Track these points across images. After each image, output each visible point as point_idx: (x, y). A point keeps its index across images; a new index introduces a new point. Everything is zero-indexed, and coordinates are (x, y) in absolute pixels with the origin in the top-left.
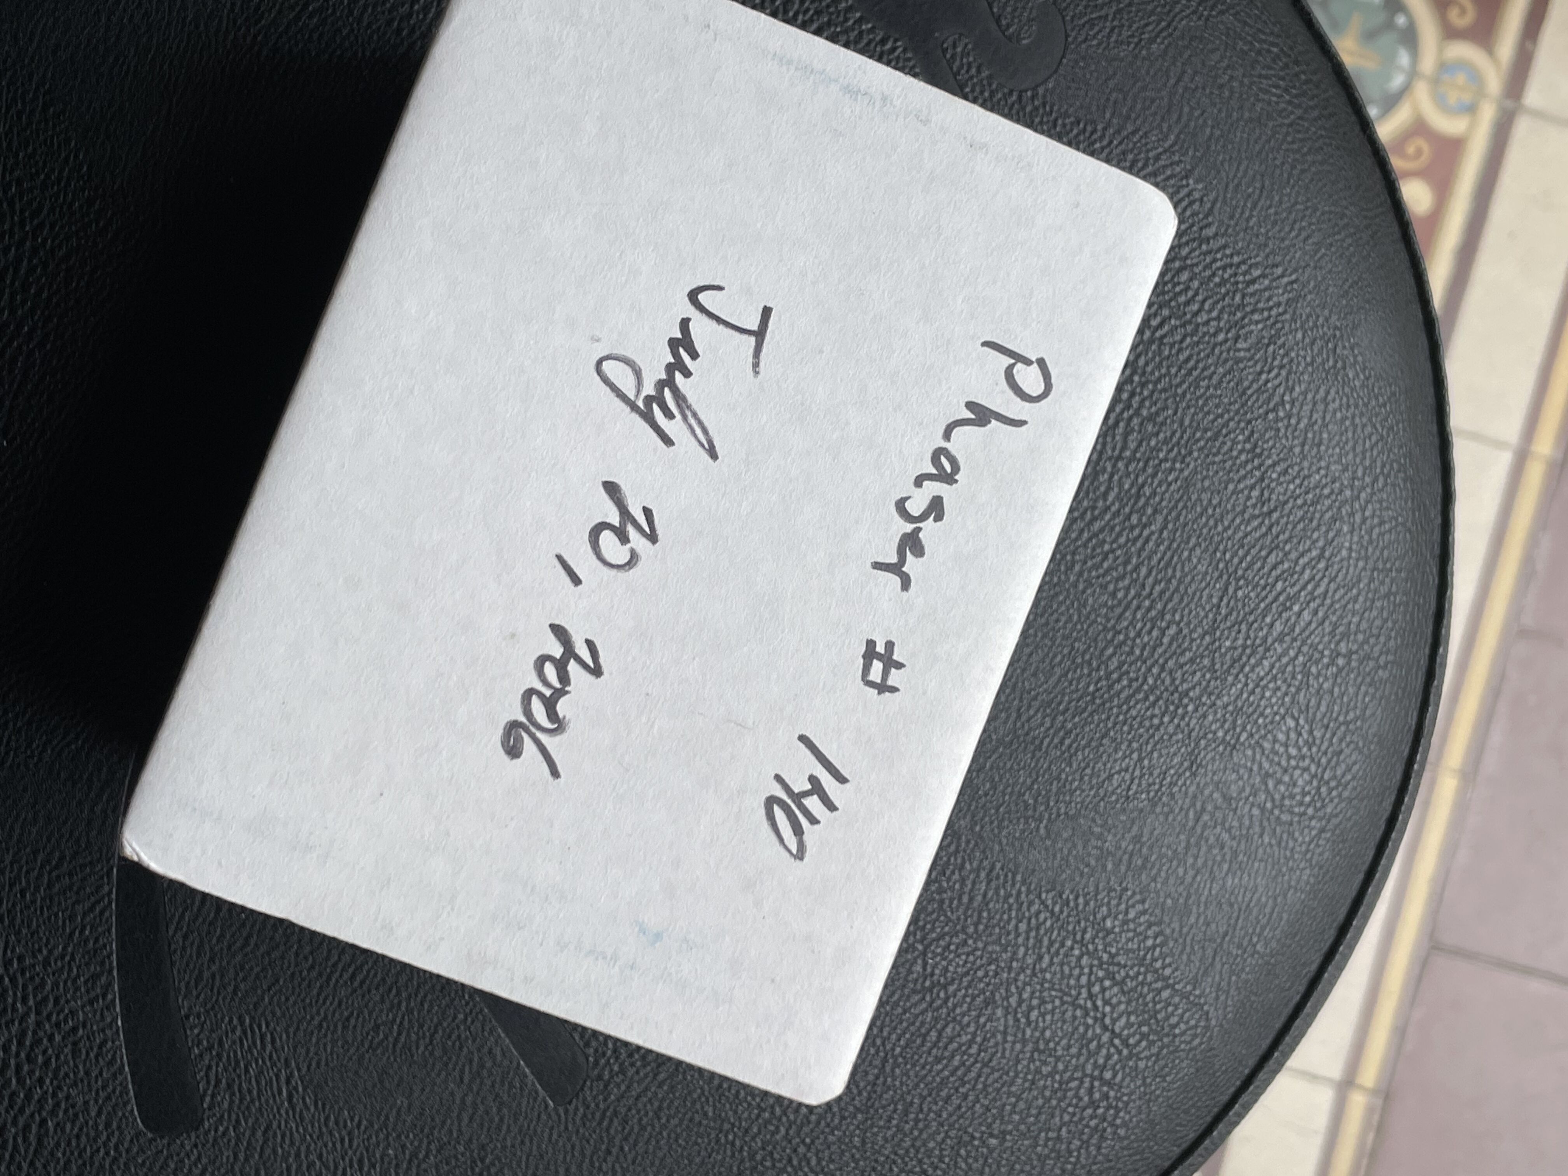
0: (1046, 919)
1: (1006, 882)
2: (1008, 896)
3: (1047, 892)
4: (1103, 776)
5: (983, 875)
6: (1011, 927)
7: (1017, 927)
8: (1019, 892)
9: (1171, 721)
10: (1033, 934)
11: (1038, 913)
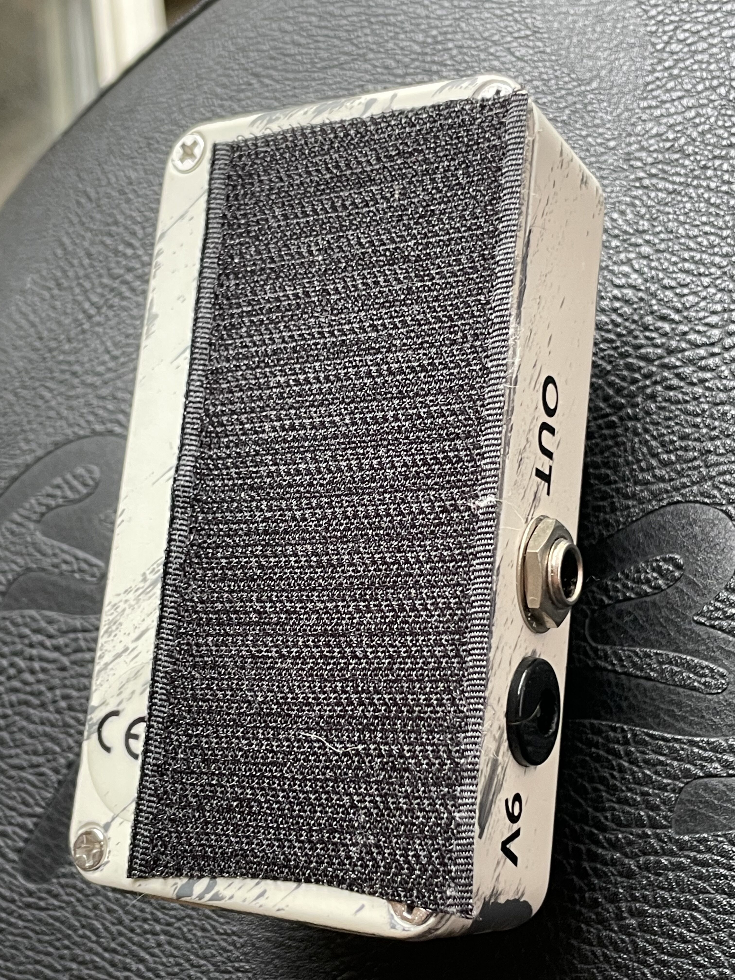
0: (685, 31)
1: (659, 87)
2: (672, 77)
3: (654, 45)
4: (520, 64)
5: (657, 112)
6: (705, 57)
7: (703, 51)
8: (666, 69)
9: (452, 40)
10: (704, 33)
11: (680, 41)
